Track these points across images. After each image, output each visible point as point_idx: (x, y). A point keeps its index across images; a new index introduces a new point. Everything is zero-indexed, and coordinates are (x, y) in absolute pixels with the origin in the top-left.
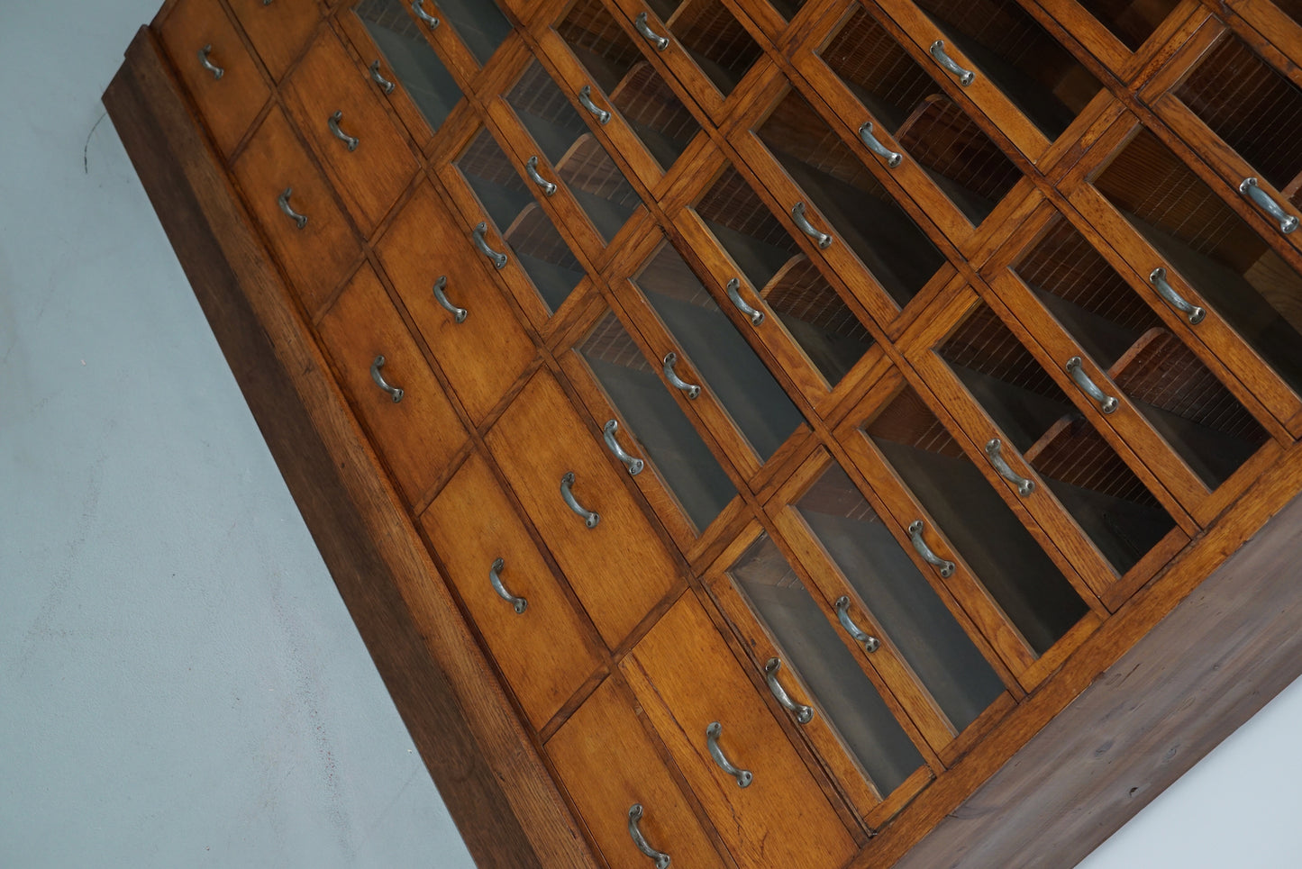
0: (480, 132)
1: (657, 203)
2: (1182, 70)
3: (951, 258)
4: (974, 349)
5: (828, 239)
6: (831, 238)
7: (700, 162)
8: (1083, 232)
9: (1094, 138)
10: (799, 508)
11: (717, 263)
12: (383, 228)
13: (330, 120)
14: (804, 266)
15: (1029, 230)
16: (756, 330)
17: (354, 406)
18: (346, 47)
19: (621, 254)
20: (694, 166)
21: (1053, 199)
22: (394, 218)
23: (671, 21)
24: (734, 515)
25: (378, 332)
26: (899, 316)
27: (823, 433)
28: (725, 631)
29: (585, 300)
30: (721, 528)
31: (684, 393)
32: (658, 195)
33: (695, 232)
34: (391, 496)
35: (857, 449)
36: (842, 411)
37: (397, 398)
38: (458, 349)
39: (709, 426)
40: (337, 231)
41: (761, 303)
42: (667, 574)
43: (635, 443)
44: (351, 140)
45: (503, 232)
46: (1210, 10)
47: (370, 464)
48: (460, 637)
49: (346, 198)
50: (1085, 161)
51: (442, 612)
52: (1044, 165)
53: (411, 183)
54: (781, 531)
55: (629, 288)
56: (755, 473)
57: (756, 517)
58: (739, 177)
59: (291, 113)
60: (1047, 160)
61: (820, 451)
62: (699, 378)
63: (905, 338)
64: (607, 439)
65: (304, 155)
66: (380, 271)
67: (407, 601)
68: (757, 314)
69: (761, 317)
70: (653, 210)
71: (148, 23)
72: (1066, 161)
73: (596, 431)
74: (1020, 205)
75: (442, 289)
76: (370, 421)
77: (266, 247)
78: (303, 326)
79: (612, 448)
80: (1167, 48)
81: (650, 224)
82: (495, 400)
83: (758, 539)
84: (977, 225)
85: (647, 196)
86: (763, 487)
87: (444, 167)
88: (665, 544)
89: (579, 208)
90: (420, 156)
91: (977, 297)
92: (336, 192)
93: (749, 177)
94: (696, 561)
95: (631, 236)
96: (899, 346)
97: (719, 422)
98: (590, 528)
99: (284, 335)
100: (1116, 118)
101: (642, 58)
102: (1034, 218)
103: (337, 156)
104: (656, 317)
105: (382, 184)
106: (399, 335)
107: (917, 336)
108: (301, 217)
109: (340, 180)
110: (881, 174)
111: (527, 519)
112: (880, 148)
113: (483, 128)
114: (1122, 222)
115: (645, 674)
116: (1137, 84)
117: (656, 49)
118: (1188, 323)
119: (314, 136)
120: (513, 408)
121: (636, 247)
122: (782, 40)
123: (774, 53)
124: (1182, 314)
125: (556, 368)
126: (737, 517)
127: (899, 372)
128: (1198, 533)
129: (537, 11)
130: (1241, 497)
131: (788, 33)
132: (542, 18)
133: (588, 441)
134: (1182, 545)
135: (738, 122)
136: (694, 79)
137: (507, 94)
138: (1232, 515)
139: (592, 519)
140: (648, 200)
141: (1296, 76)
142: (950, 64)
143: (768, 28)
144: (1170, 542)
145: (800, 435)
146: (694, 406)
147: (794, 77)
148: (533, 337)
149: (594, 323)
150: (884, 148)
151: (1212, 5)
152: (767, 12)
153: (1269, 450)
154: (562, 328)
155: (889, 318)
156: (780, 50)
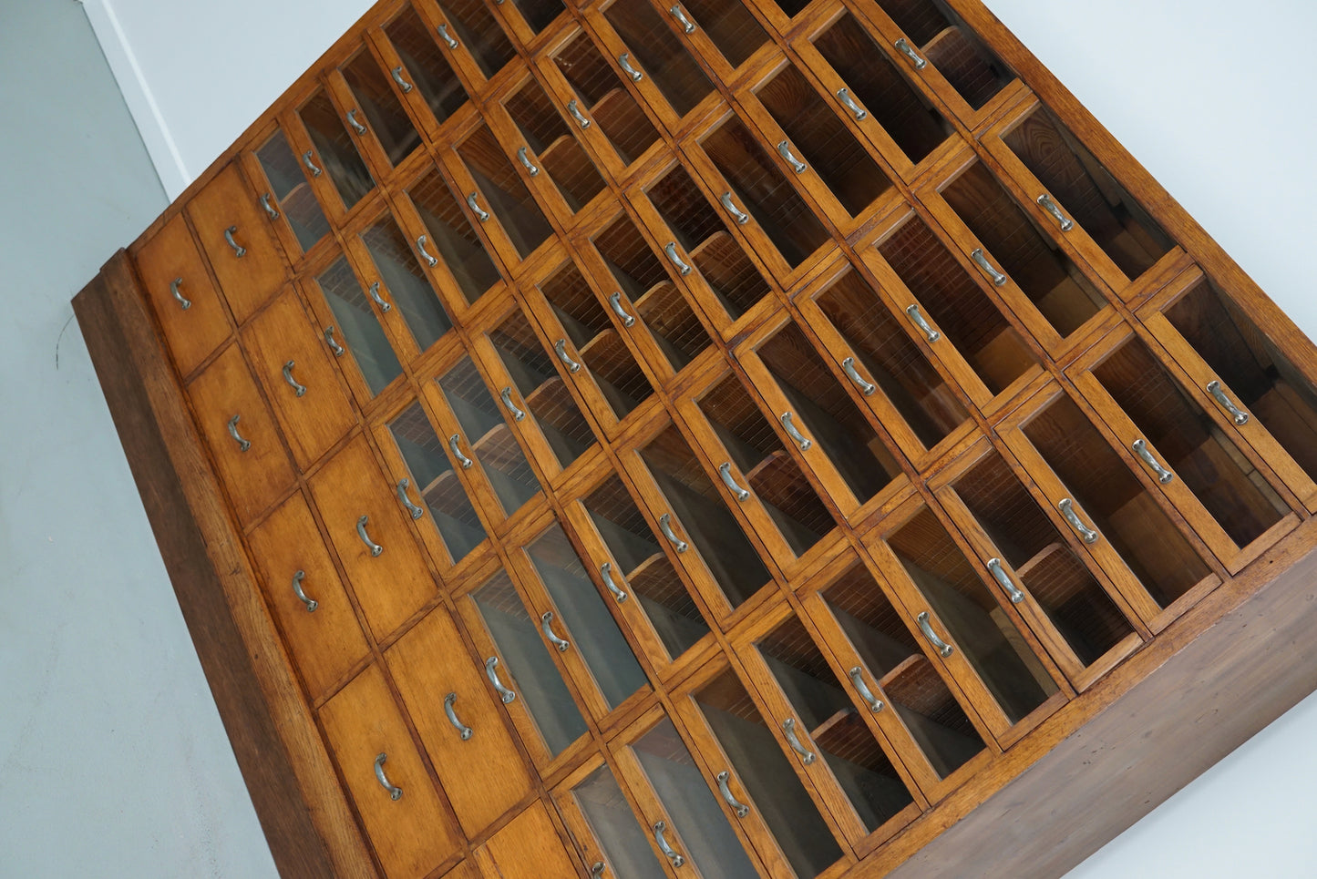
0: (413, 403)
1: (553, 491)
2: (959, 470)
3: (776, 578)
4: (783, 646)
5: (685, 546)
6: (688, 546)
7: (592, 467)
8: (875, 576)
9: (891, 509)
10: (635, 748)
11: (596, 549)
12: (318, 466)
13: (284, 368)
14: (664, 562)
15: (836, 568)
16: (619, 606)
17: (271, 608)
18: (306, 309)
19: (517, 527)
20: (587, 469)
21: (856, 548)
22: (329, 460)
23: (583, 350)
24: (583, 746)
25: (301, 550)
26: (731, 615)
27: (661, 693)
28: (565, 836)
29: (484, 558)
30: (572, 755)
31: (555, 645)
32: (555, 486)
33: (581, 521)
34: (296, 689)
35: (686, 710)
36: (678, 680)
37: (311, 607)
38: (370, 577)
39: (572, 675)
40: (277, 460)
41: (626, 586)
42: (522, 786)
43: (510, 678)
44: (301, 387)
45: (421, 490)
46: (983, 432)
47: (281, 659)
48: (342, 813)
49: (289, 436)
50: (883, 524)
51: (328, 790)
52: (853, 522)
53: (348, 434)
54: (619, 764)
55: (521, 555)
56: (604, 717)
57: (600, 751)
58: (620, 482)
59: (248, 353)
60: (856, 517)
61: (657, 707)
62: (569, 635)
63: (733, 631)
64: (488, 672)
65: (254, 390)
66: (310, 500)
67: (299, 777)
68: (622, 594)
69: (624, 596)
70: (550, 497)
71: (126, 247)
72: (871, 521)
73: (479, 664)
74: (831, 547)
75: (364, 526)
76: (284, 623)
77: (209, 460)
78: (235, 534)
79: (491, 677)
80: (951, 453)
81: (546, 507)
82: (397, 625)
83: (599, 768)
84: (799, 555)
85: (546, 484)
86: (609, 729)
87: (378, 427)
88: (524, 761)
89: (488, 483)
90: (359, 414)
91: (791, 610)
92: (280, 428)
93: (630, 486)
94: (548, 778)
95: (529, 514)
96: (728, 637)
97: (579, 672)
98: (464, 739)
99: (217, 539)
100: (909, 496)
101: (555, 373)
102: (841, 559)
103: (285, 397)
104: (541, 581)
105: (323, 431)
106: (320, 557)
107: (743, 632)
108: (246, 442)
109: (285, 418)
110: (732, 505)
111: (411, 725)
112: (733, 484)
113: (416, 401)
114: (903, 574)
115: (494, 862)
116: (927, 475)
117: (569, 371)
118: (940, 655)
119: (267, 378)
120: (411, 633)
121: (530, 524)
122: (668, 386)
123: (662, 395)
124: (936, 648)
125: (452, 608)
126: (585, 749)
127: (727, 657)
128: (928, 809)
129: (475, 318)
130: (960, 787)
131: (674, 381)
132: (478, 324)
133: (472, 671)
134: (915, 816)
135: (627, 441)
136: (596, 401)
137: (440, 378)
138: (953, 798)
139: (466, 734)
140: (546, 488)
141: (1034, 491)
142: (795, 432)
143: (660, 374)
144: (908, 813)
145: (643, 692)
146: (563, 657)
147: (675, 416)
148: (437, 580)
149: (489, 577)
150: (736, 485)
151: (985, 429)
152: (661, 361)
153: (984, 756)
154: (462, 576)
155: (723, 615)
156: (667, 394)
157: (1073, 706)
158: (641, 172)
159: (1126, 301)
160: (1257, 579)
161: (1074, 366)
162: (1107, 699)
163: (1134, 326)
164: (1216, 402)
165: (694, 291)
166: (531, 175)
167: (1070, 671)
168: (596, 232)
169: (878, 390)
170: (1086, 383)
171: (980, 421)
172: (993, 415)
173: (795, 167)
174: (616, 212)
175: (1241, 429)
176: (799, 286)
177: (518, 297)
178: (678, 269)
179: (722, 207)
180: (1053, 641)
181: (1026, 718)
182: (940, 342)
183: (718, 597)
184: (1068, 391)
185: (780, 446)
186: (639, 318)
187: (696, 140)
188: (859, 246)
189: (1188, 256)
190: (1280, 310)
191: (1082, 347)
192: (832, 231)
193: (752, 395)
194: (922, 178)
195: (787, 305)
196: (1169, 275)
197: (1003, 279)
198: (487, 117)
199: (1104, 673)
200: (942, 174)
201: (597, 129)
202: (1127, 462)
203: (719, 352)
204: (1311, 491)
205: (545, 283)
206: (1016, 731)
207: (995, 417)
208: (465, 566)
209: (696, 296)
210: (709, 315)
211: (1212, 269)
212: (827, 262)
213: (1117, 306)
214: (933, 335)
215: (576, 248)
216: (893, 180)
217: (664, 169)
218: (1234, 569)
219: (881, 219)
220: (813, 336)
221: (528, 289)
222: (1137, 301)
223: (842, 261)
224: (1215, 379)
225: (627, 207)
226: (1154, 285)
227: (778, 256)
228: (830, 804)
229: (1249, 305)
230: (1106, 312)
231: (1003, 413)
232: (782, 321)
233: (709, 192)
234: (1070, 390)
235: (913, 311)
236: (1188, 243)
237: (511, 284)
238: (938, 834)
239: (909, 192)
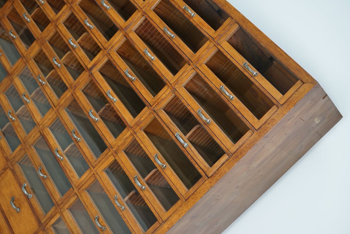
1: (40, 126)
2: (164, 104)
3: (109, 147)
5: (80, 139)
6: (81, 139)
7: (51, 116)
8: (139, 143)
9: (143, 119)
10: (70, 210)
11: (53, 143)
14: (74, 146)
15: (127, 141)
16: (62, 162)
19: (30, 139)
20: (50, 117)
21: (133, 134)
24: (53, 211)
26: (96, 161)
27: (76, 191)
29: (20, 150)
30: (50, 214)
31: (43, 177)
32: (40, 124)
33: (48, 134)
35: (84, 195)
36: (81, 185)
39: (49, 187)
41: (63, 155)
42: (36, 226)
43: (30, 190)
46: (171, 89)
50: (141, 125)
52: (132, 125)
54: (64, 216)
55: (31, 148)
56: (59, 200)
57: (59, 212)
60: (132, 123)
61: (75, 195)
62: (47, 173)
63: (96, 167)
68: (62, 158)
69: (63, 159)
70: (39, 128)
72: (137, 124)
74: (125, 135)
80: (161, 98)
81: (38, 131)
83: (59, 218)
84: (116, 138)
85: (37, 124)
86: (61, 204)
88: (36, 218)
89: (20, 125)
91: (114, 158)
93: (62, 121)
94: (43, 223)
95: (33, 134)
96: (95, 169)
97: (51, 186)
98: (18, 212)
100: (149, 114)
102: (129, 138)
104: (38, 156)
107: (99, 167)
110: (93, 123)
112: (93, 117)
114: (149, 141)
116: (154, 106)
117: (42, 85)
118: (162, 168)
121: (34, 137)
122: (72, 86)
123: (70, 89)
124: (161, 166)
125: (12, 168)
126: (54, 212)
127: (95, 176)
128: (162, 223)
129: (14, 71)
130: (172, 214)
131: (74, 84)
132: (15, 73)
133: (19, 189)
134: (159, 226)
135: (61, 106)
136: (51, 94)
137: (5, 92)
138: (170, 218)
139: (18, 210)
140: (38, 125)
141: (189, 108)
142: (111, 97)
143: (69, 82)
144: (156, 225)
145: (70, 190)
146: (45, 181)
147: (75, 96)
148: (7, 159)
149: (22, 156)
150: (95, 117)
151: (172, 88)
152: (69, 78)
153: (179, 202)
154: (14, 157)
155: (93, 161)
156: (72, 88)
157: (207, 182)
158: (60, 16)
159: (214, 38)
160: (265, 130)
161: (199, 63)
162: (218, 178)
163: (217, 46)
164: (246, 70)
165: (78, 54)
166: (28, 22)
167: (205, 169)
168: (48, 38)
169: (136, 79)
170: (203, 68)
171: (170, 85)
172: (173, 83)
173: (107, 8)
174: (54, 31)
175: (255, 78)
176: (110, 47)
177: (26, 62)
178: (73, 47)
179: (86, 25)
180: (199, 160)
181: (192, 188)
182: (155, 60)
183: (91, 155)
184: (197, 72)
185: (107, 102)
186: (63, 65)
187: (77, 3)
188: (128, 31)
189: (233, 20)
190: (265, 35)
191: (201, 56)
192: (119, 27)
193: (98, 86)
194: (146, 5)
195: (107, 54)
196: (227, 27)
197: (174, 36)
198: (14, 5)
199: (216, 169)
200: (152, 4)
201: (47, 4)
202: (218, 94)
203: (87, 72)
204: (280, 97)
205: (34, 57)
206: (189, 193)
207: (174, 84)
208: (15, 154)
209: (79, 55)
210: (83, 61)
211: (241, 24)
212: (118, 38)
213: (211, 40)
214: (153, 58)
215: (42, 44)
216: (137, 7)
217: (67, 14)
218: (257, 127)
219: (134, 21)
220: (115, 63)
221: (28, 59)
222: (218, 38)
223: (123, 37)
224: (246, 61)
225: (57, 28)
226: (223, 32)
227: (103, 38)
228: (131, 224)
229: (255, 35)
230: (208, 43)
231: (177, 82)
232: (106, 60)
233: (81, 20)
234: (198, 71)
235: (146, 51)
236: (233, 16)
237: (24, 59)
238: (166, 231)
239: (143, 11)
